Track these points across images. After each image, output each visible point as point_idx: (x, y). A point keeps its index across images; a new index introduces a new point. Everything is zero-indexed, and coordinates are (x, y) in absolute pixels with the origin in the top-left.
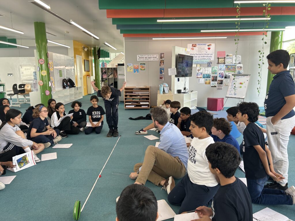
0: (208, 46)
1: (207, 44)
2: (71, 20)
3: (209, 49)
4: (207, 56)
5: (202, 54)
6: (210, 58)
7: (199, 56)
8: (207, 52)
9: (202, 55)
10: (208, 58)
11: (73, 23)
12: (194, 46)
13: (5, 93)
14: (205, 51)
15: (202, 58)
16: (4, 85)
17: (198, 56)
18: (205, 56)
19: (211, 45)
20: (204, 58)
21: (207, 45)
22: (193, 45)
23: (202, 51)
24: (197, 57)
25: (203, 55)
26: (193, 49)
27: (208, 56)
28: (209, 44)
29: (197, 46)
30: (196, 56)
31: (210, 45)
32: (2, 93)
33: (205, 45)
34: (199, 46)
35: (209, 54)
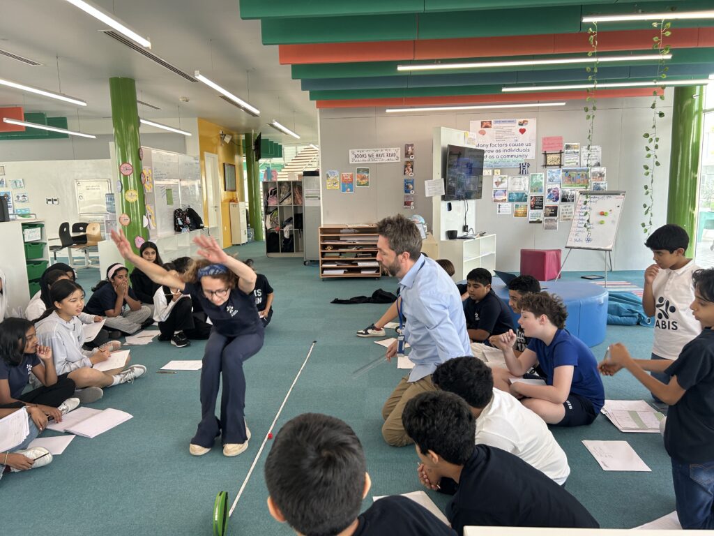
0: (521, 124)
1: (518, 120)
2: (197, 72)
3: (522, 131)
4: (517, 148)
5: (506, 145)
6: (525, 153)
7: (498, 148)
8: (517, 140)
9: (505, 148)
10: (519, 153)
11: (201, 78)
12: (486, 125)
13: (46, 244)
14: (513, 136)
15: (508, 154)
16: (42, 226)
17: (495, 149)
18: (513, 148)
19: (527, 121)
20: (510, 153)
21: (517, 123)
22: (482, 123)
23: (506, 136)
24: (492, 151)
25: (508, 148)
26: (483, 133)
27: (521, 148)
28: (522, 120)
29: (493, 125)
30: (492, 149)
31: (524, 122)
32: (38, 244)
33: (513, 121)
34: (498, 125)
35: (522, 145)
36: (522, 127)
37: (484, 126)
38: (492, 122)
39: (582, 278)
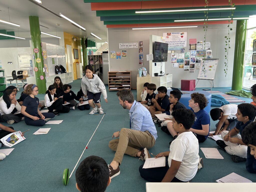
0: (181, 34)
1: (180, 33)
2: (60, 13)
3: (182, 37)
4: (180, 43)
6: (183, 45)
7: (173, 43)
8: (180, 40)
9: (175, 43)
10: (181, 45)
11: (62, 16)
12: (169, 34)
13: (5, 78)
14: (178, 39)
15: (176, 45)
16: (3, 71)
18: (179, 43)
19: (184, 33)
20: (178, 45)
22: (167, 34)
23: (176, 39)
24: (171, 44)
25: (177, 43)
26: (168, 37)
27: (181, 43)
28: (182, 33)
32: (2, 78)
34: (173, 34)
35: (182, 42)
36: (182, 35)
37: (168, 35)
38: (171, 33)
39: (203, 90)
